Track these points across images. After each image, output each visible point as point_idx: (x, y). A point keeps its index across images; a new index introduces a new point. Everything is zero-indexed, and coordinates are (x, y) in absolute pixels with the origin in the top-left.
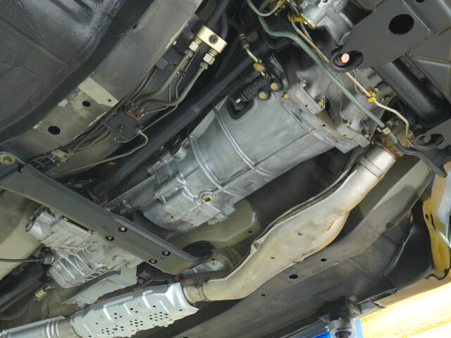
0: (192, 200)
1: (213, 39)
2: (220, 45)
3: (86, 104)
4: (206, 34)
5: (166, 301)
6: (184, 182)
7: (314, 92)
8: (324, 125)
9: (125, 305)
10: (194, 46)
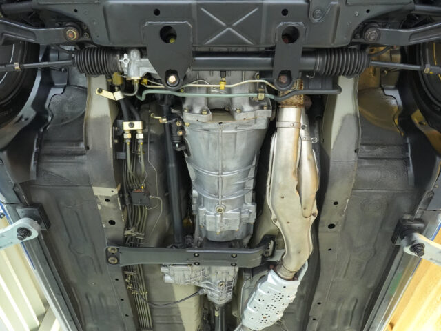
0: (213, 216)
1: (132, 125)
2: (138, 125)
3: (107, 200)
4: (126, 126)
5: (271, 285)
6: (204, 209)
7: (197, 110)
8: (220, 123)
9: (255, 299)
10: (127, 136)
